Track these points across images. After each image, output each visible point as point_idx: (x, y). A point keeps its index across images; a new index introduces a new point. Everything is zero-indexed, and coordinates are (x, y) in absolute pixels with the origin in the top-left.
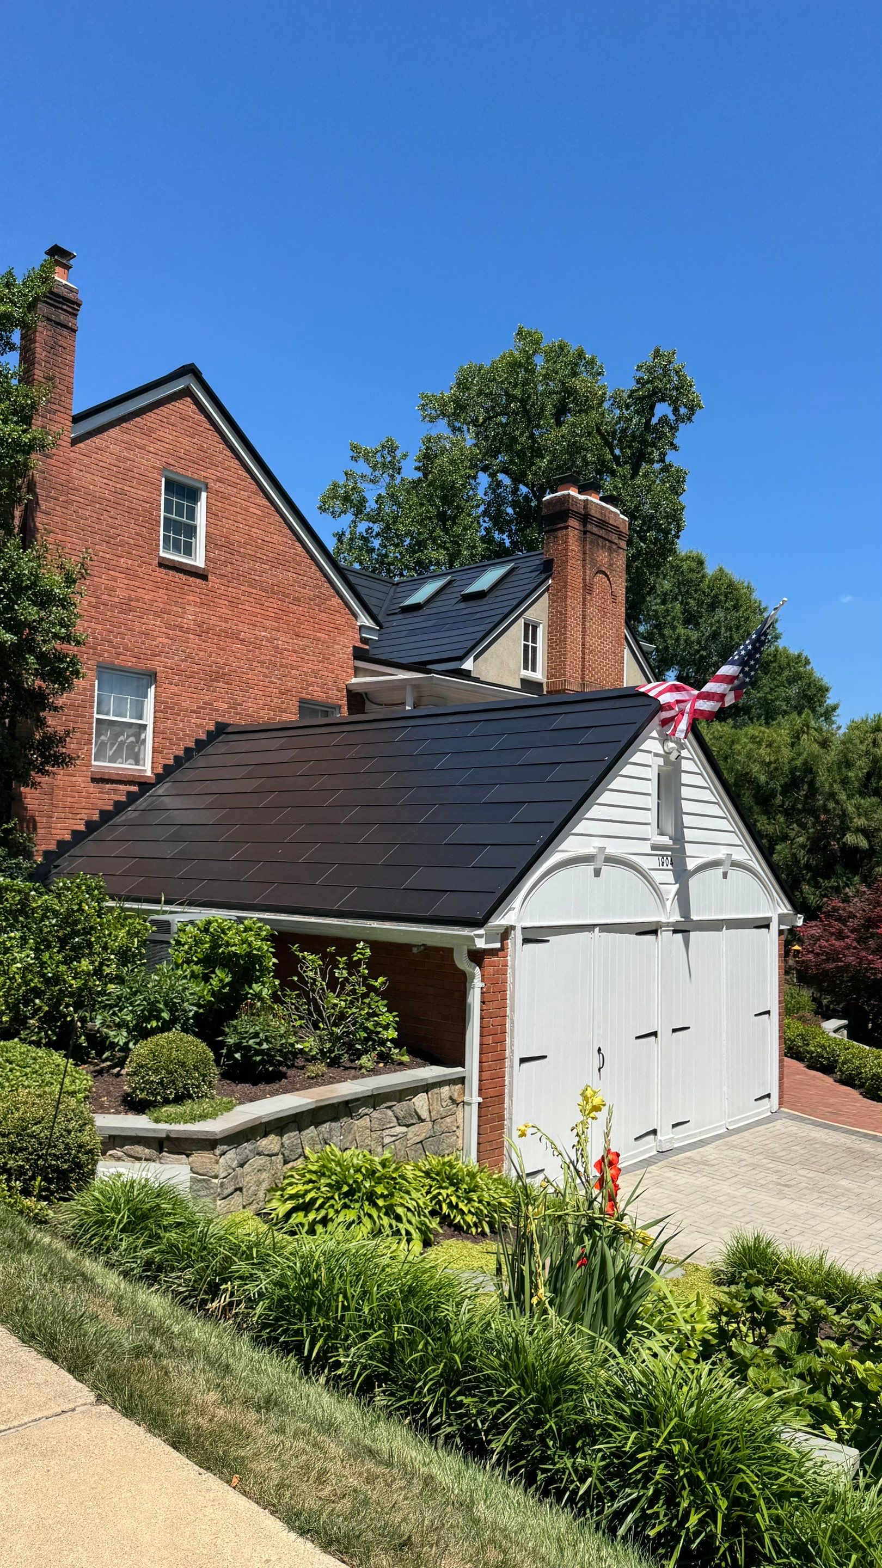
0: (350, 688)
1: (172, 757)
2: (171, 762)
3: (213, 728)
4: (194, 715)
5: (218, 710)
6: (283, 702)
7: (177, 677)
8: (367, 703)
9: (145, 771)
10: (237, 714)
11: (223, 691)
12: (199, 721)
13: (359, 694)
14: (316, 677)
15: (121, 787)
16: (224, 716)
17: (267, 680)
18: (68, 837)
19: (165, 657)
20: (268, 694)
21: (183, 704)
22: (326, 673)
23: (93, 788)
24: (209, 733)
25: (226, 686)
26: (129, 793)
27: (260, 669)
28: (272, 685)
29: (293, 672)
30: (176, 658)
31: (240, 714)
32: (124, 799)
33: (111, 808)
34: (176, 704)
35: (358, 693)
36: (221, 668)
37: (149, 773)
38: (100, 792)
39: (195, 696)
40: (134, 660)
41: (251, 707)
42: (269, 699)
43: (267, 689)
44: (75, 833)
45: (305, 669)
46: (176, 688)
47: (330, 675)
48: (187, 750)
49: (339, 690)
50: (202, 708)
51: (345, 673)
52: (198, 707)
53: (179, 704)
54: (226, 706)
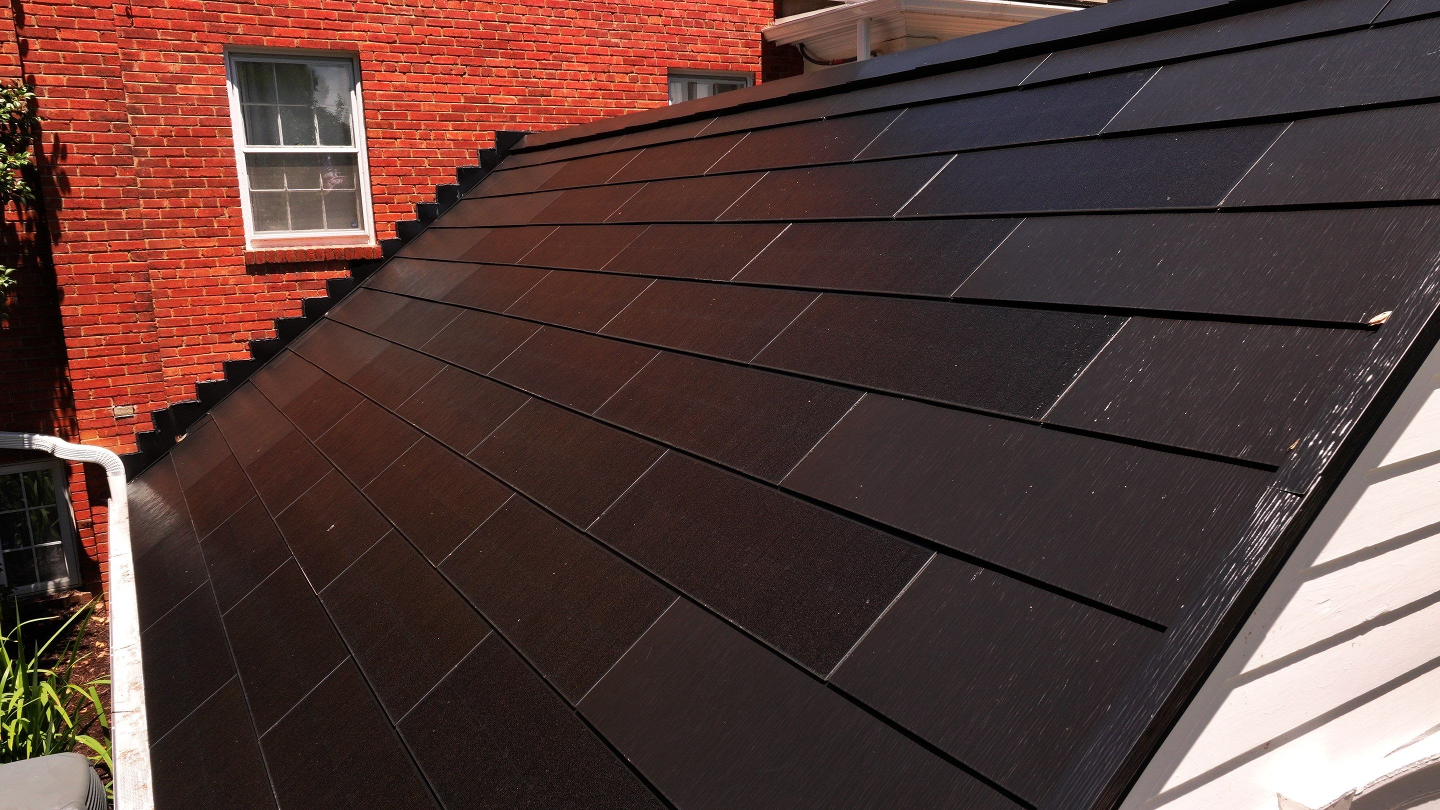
0: (770, 37)
1: (413, 207)
2: (413, 217)
3: (491, 145)
4: (450, 125)
5: (498, 110)
6: (634, 81)
7: (402, 57)
8: (807, 63)
9: (367, 237)
10: (539, 112)
11: (505, 72)
12: (460, 135)
13: (788, 48)
14: (699, 25)
15: (315, 275)
16: (513, 119)
17: (596, 41)
18: (219, 376)
19: (373, 20)
20: (600, 67)
21: (423, 106)
22: (719, 16)
23: (253, 282)
24: (484, 154)
25: (512, 63)
26: (332, 285)
27: (580, 23)
28: (609, 51)
29: (651, 20)
30: (397, 19)
31: (546, 111)
32: (322, 294)
33: (298, 314)
34: (409, 108)
35: (788, 46)
36: (496, 29)
37: (372, 243)
38: (271, 288)
39: (446, 88)
40: (305, 33)
41: (567, 95)
42: (604, 77)
43: (598, 59)
44: (231, 368)
45: (676, 13)
46: (404, 78)
47: (728, 17)
48: (443, 192)
49: (747, 45)
50: (464, 109)
51: (758, 13)
52: (455, 109)
53: (415, 109)
54: (515, 99)
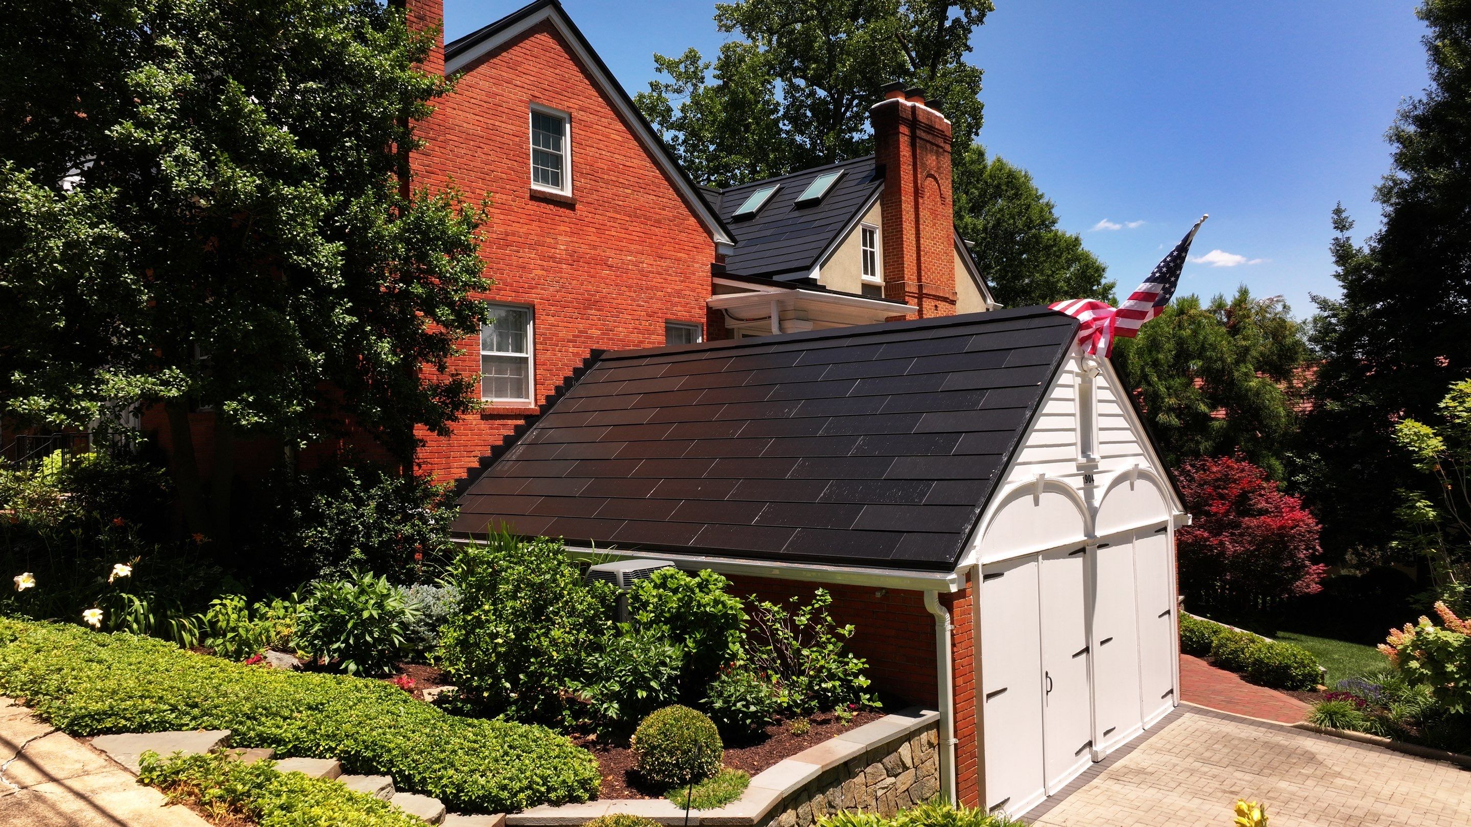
0: (710, 305)
1: (553, 387)
2: (553, 393)
3: (588, 356)
4: (571, 344)
5: (592, 338)
6: (650, 324)
7: (553, 308)
8: (728, 320)
9: (530, 403)
10: (609, 339)
11: (595, 318)
12: (576, 350)
13: (719, 311)
14: (679, 297)
15: (509, 422)
16: (598, 342)
17: (634, 304)
18: (465, 476)
19: (542, 289)
20: (636, 317)
21: (561, 334)
22: (687, 293)
23: (484, 425)
24: (585, 361)
25: (598, 313)
26: (517, 427)
27: (628, 294)
28: (640, 309)
29: (659, 293)
30: (551, 289)
31: (612, 339)
32: (512, 433)
33: (501, 443)
34: (554, 335)
36: (593, 295)
37: (532, 406)
38: (491, 428)
39: (570, 325)
40: (513, 294)
41: (621, 331)
42: (637, 322)
43: (635, 313)
44: (470, 470)
45: (669, 290)
46: (553, 319)
47: (691, 293)
48: (567, 379)
49: (700, 309)
50: (578, 336)
51: (705, 292)
52: (574, 336)
53: (556, 335)
54: (599, 332)
